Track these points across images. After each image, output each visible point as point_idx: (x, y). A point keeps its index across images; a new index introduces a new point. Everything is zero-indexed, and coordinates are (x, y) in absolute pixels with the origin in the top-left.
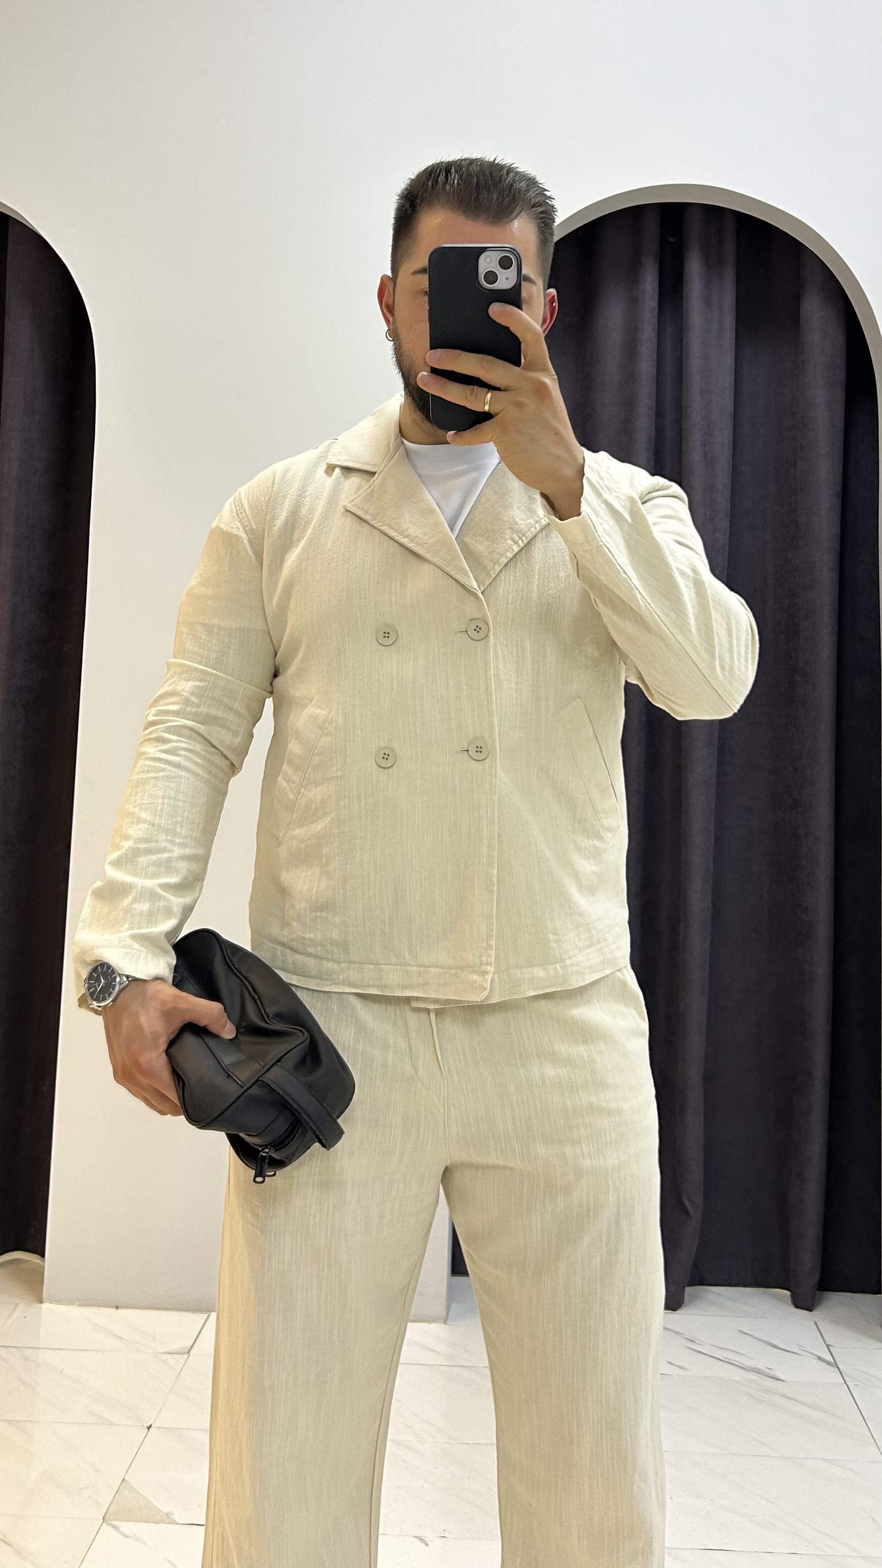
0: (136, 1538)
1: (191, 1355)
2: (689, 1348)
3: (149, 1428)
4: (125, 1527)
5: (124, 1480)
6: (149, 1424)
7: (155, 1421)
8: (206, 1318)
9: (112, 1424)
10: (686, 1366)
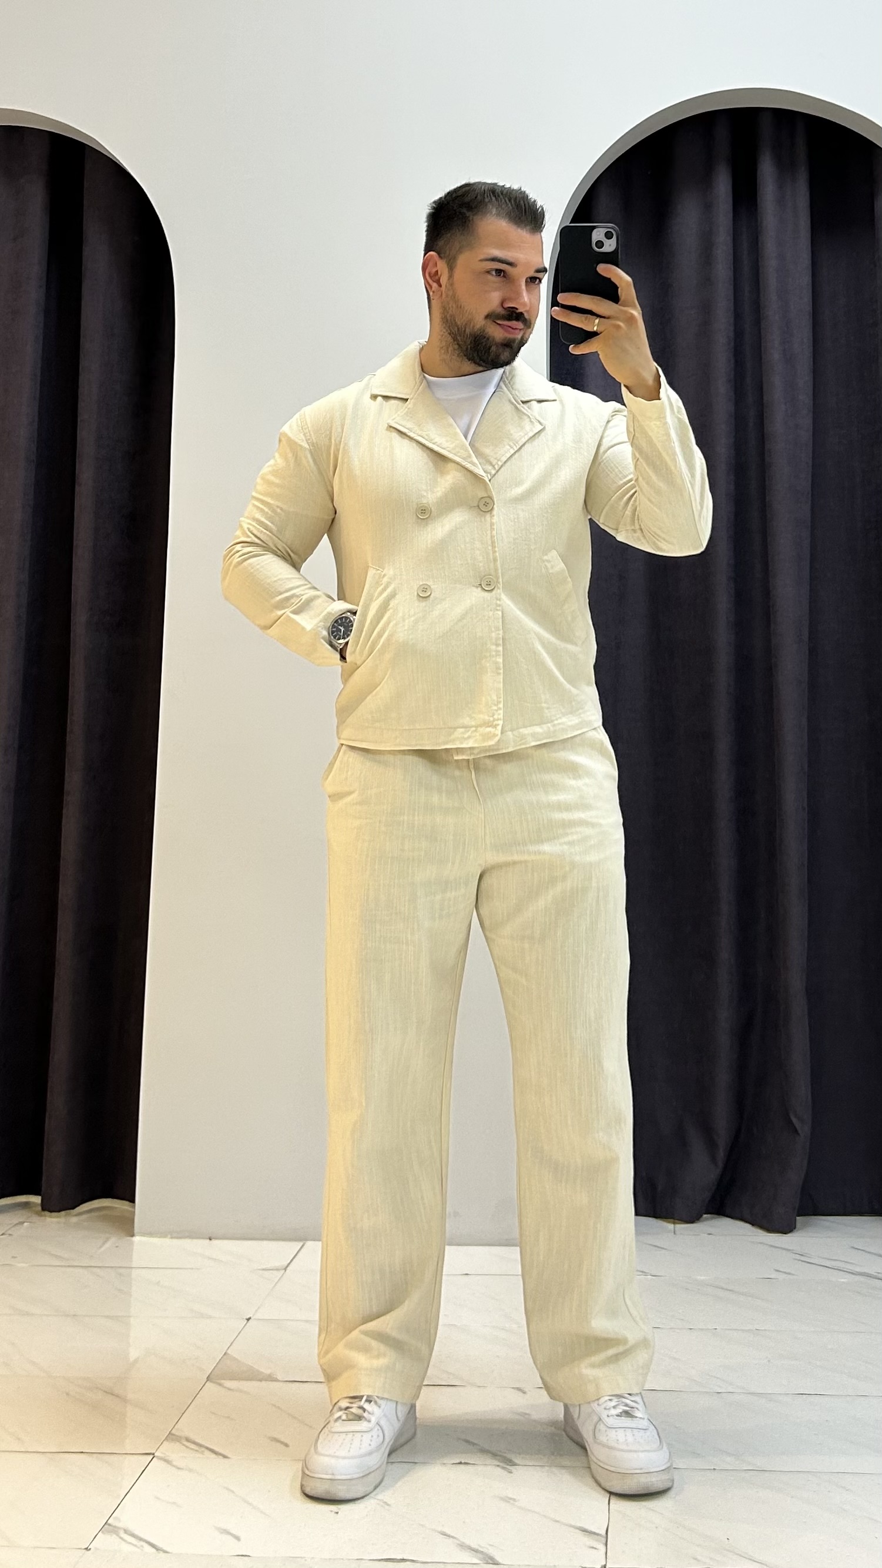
0: (241, 1391)
1: (287, 1271)
2: (799, 1260)
3: (248, 1319)
4: (228, 1384)
5: (225, 1354)
6: (248, 1317)
7: (253, 1316)
8: (301, 1245)
9: (210, 1317)
10: (793, 1272)
